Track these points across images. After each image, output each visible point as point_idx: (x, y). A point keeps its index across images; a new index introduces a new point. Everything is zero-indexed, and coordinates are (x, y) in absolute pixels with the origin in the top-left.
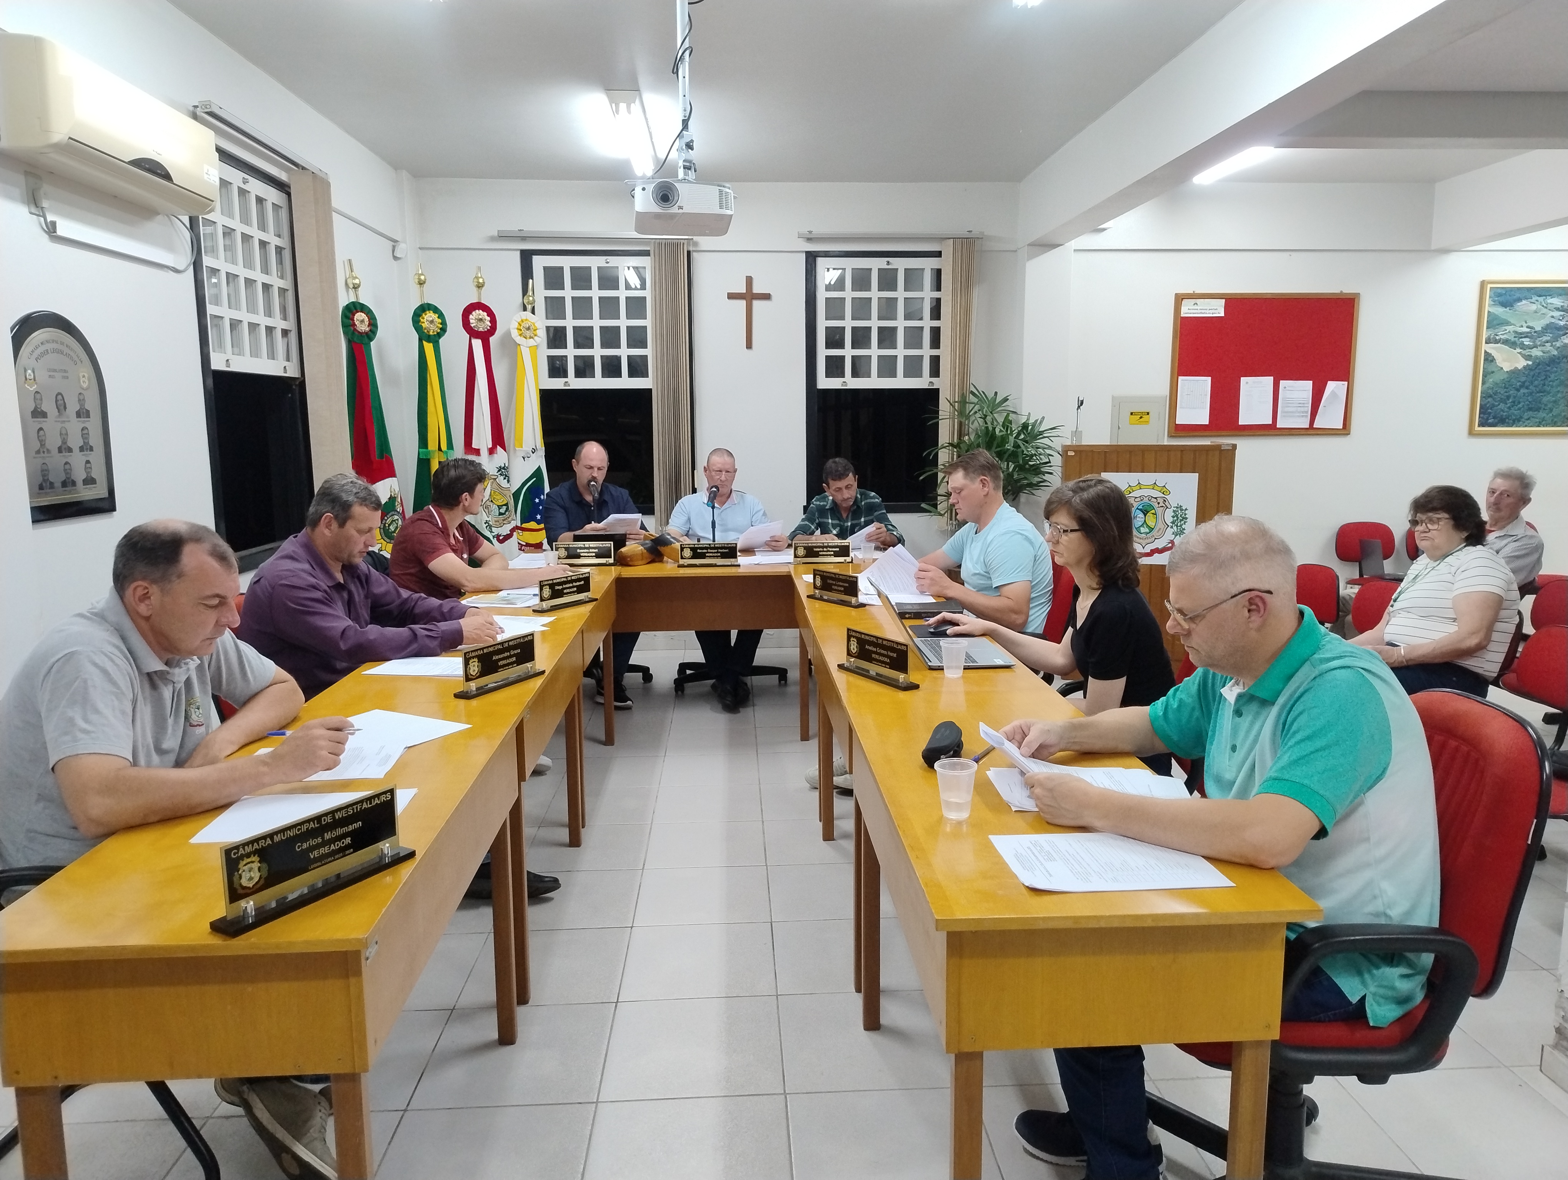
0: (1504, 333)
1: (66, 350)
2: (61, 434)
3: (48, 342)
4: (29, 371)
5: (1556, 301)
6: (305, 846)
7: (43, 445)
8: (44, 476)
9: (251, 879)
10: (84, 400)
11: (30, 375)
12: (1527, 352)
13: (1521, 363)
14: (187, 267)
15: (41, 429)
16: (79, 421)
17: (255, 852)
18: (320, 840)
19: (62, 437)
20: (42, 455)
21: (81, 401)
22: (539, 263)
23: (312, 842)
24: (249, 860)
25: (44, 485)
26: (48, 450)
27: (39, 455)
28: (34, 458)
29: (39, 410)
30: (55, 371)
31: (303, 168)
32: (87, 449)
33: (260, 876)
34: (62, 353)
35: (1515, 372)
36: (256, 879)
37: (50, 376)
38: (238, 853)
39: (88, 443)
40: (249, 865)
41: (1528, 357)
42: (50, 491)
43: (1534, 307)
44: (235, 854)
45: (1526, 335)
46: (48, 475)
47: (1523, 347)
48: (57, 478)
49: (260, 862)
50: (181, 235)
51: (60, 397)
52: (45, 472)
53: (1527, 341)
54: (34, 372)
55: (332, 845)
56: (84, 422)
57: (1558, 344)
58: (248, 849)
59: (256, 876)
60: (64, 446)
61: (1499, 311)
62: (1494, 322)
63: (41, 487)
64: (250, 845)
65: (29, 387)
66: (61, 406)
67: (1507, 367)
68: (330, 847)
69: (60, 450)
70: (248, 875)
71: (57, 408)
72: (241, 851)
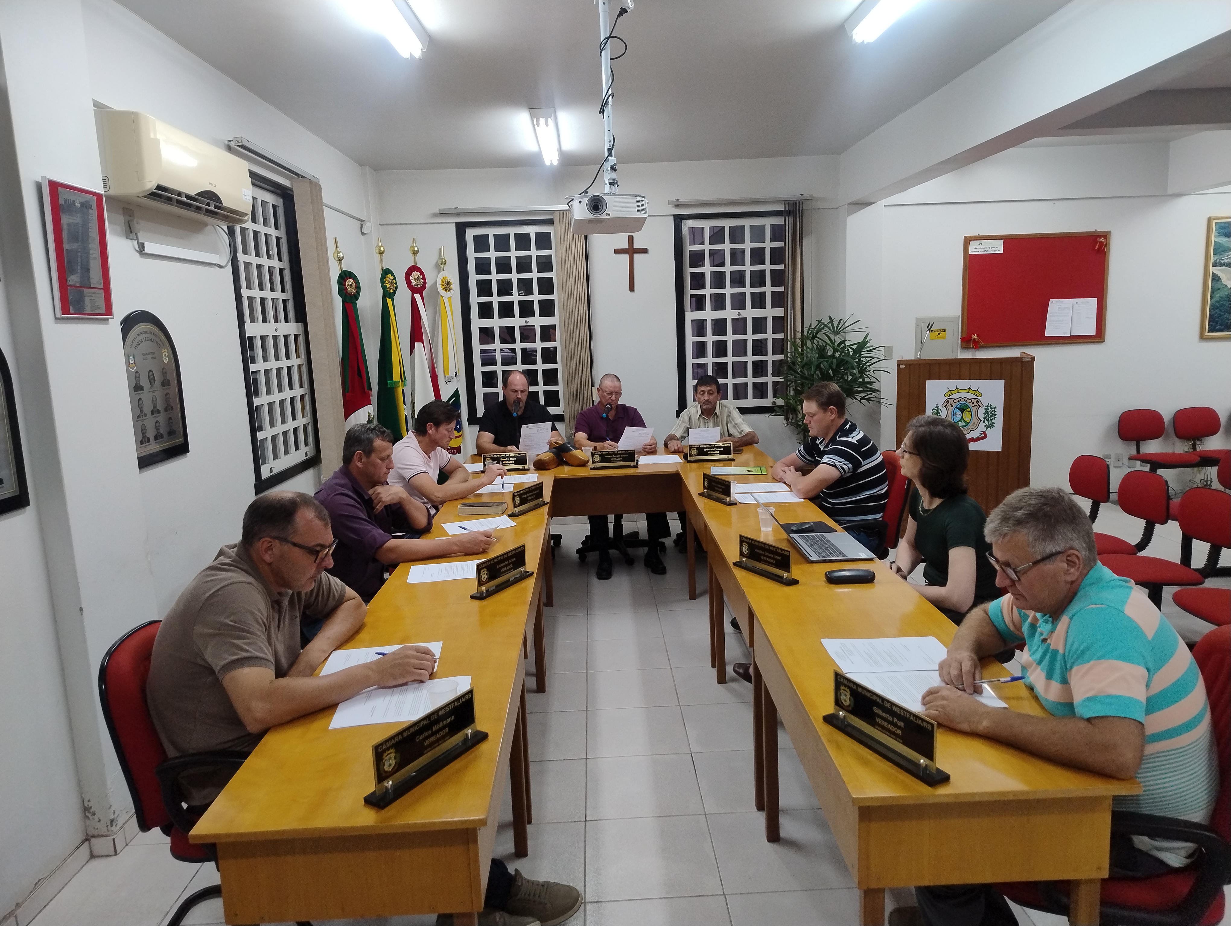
1: (154, 338)
2: (153, 401)
3: (142, 333)
4: (131, 357)
6: (422, 737)
7: (141, 411)
8: (143, 433)
9: (390, 765)
10: (166, 373)
11: (132, 360)
14: (227, 263)
15: (140, 399)
16: (164, 389)
17: (391, 747)
18: (430, 732)
19: (154, 402)
20: (142, 418)
21: (164, 374)
22: (470, 233)
23: (426, 734)
24: (389, 752)
25: (144, 440)
26: (145, 413)
27: (140, 419)
28: (137, 421)
29: (138, 385)
30: (147, 354)
31: (303, 177)
32: (169, 409)
33: (396, 763)
34: (151, 340)
36: (393, 765)
37: (145, 359)
38: (382, 747)
39: (170, 404)
40: (389, 756)
42: (146, 444)
44: (380, 749)
46: (146, 433)
48: (151, 434)
49: (395, 752)
50: (221, 238)
51: (151, 373)
52: (144, 431)
54: (134, 357)
55: (438, 735)
56: (167, 389)
58: (388, 744)
59: (393, 762)
60: (155, 410)
62: (1220, 250)
63: (142, 443)
64: (390, 742)
65: (131, 369)
66: (152, 380)
68: (436, 736)
69: (153, 413)
70: (388, 763)
71: (150, 381)
72: (384, 747)
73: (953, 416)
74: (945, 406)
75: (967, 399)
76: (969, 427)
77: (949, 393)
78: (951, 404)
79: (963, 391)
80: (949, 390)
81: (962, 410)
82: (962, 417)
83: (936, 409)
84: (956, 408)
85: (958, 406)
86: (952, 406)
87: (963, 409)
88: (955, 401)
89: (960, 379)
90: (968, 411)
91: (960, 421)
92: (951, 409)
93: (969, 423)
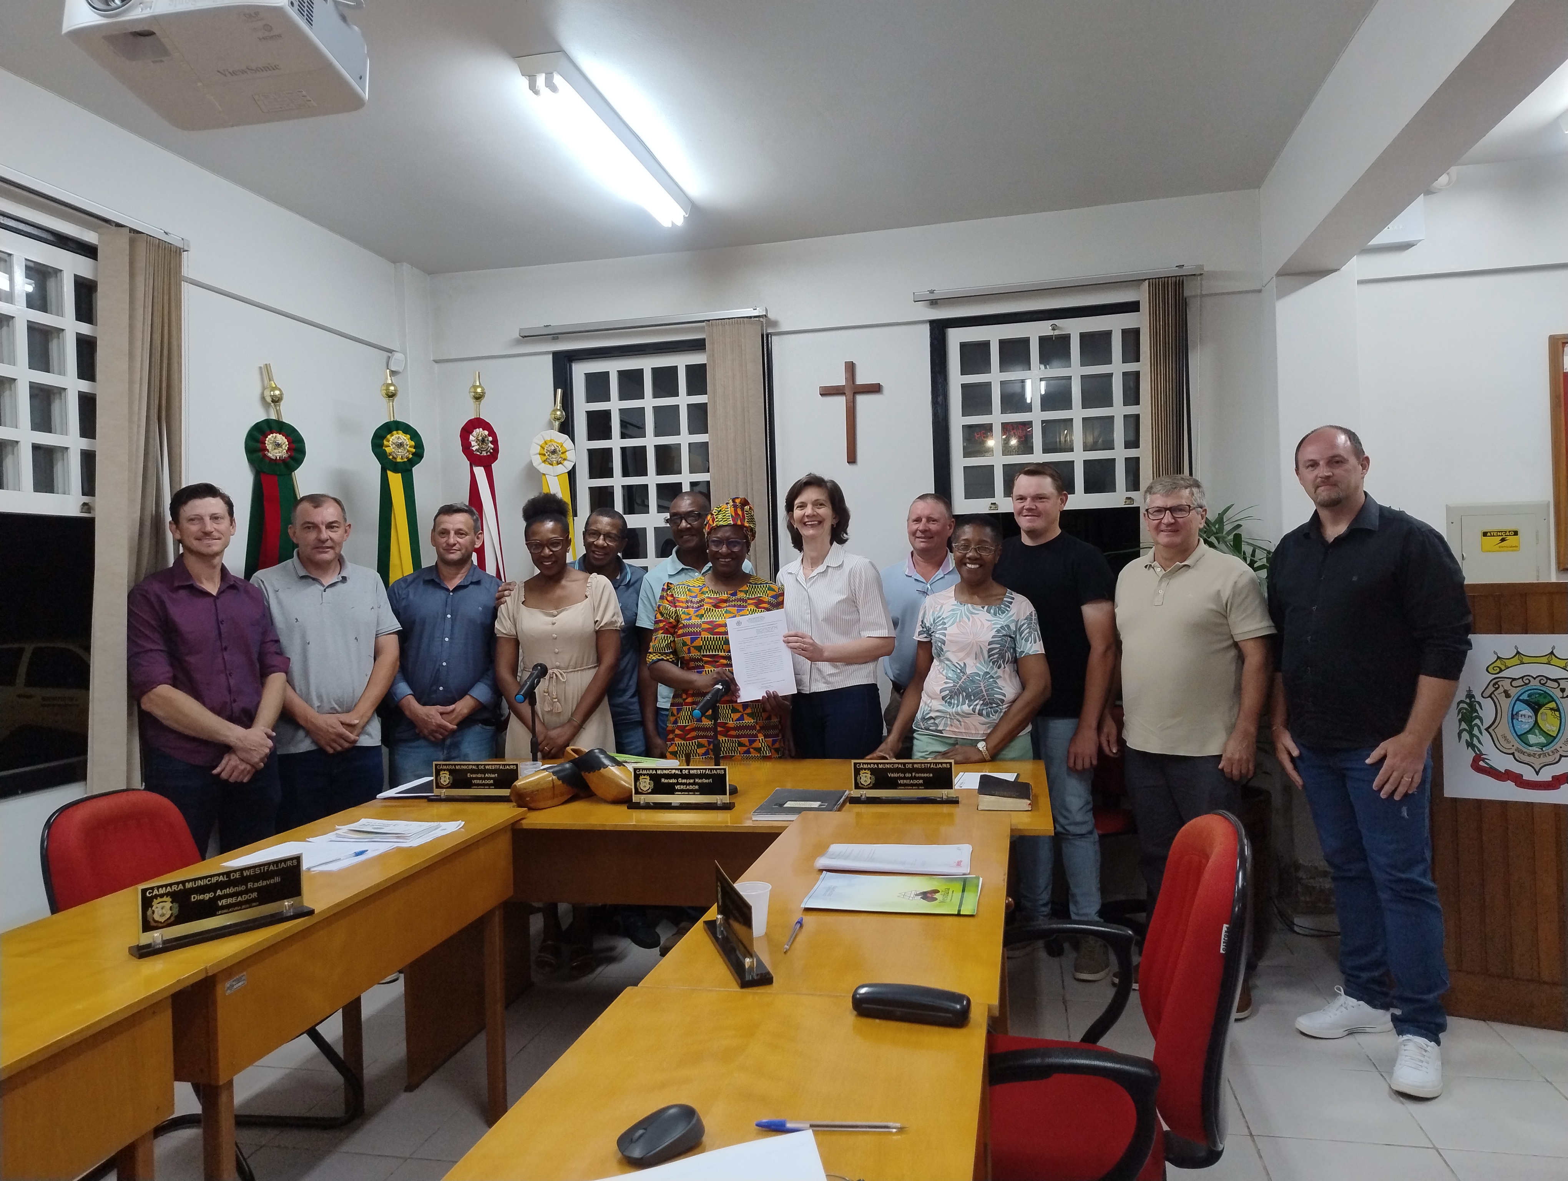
22: (579, 370)
73: (1512, 719)
74: (1490, 696)
75: (1547, 678)
76: (1557, 747)
77: (1498, 663)
78: (1506, 692)
79: (1535, 660)
80: (1498, 658)
81: (1536, 707)
82: (1536, 722)
83: (1468, 701)
84: (1518, 699)
85: (1525, 697)
86: (1508, 696)
87: (1537, 703)
88: (1515, 683)
89: (1525, 630)
90: (1551, 709)
91: (1529, 731)
92: (1505, 703)
93: (1555, 738)
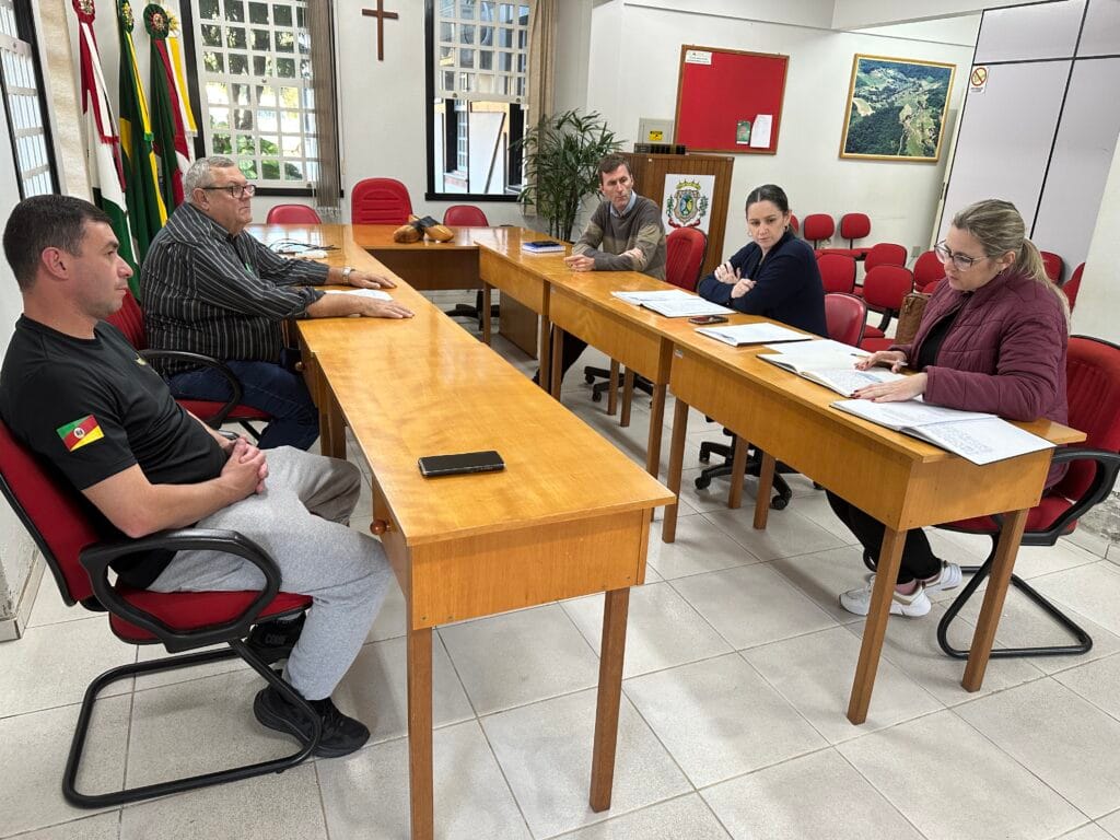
0: (864, 91)
5: (891, 72)
12: (873, 105)
13: (870, 112)
35: (866, 117)
41: (874, 108)
43: (879, 75)
45: (874, 93)
47: (872, 101)
53: (874, 97)
57: (889, 101)
61: (862, 75)
62: (860, 84)
67: (863, 114)
73: (681, 205)
74: (676, 197)
75: (691, 191)
76: (691, 214)
78: (680, 195)
79: (689, 184)
80: (680, 183)
81: (687, 201)
82: (686, 207)
84: (683, 198)
88: (683, 193)
89: (688, 173)
90: (691, 201)
91: (684, 210)
92: (680, 199)
93: (690, 211)
